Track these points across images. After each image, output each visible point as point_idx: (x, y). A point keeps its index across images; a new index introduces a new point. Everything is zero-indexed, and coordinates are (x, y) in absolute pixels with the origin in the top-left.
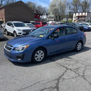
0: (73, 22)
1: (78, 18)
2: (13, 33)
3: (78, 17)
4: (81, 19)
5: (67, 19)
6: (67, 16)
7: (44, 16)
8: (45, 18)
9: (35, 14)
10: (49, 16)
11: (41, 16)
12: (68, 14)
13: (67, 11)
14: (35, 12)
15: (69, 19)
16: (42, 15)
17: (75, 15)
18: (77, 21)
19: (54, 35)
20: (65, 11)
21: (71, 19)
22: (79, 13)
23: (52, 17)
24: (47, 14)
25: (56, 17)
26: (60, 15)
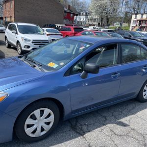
0: (130, 29)
1: (140, 24)
2: (15, 44)
3: (141, 21)
4: (145, 25)
5: (121, 24)
6: (121, 18)
7: (81, 17)
8: (82, 20)
9: (65, 12)
10: (89, 17)
11: (75, 17)
12: (123, 16)
13: (122, 10)
14: (65, 9)
15: (123, 24)
16: (77, 15)
17: (136, 18)
18: (137, 28)
19: (88, 65)
20: (118, 10)
21: (127, 25)
22: (142, 14)
23: (95, 19)
24: (86, 13)
25: (102, 19)
26: (109, 17)
